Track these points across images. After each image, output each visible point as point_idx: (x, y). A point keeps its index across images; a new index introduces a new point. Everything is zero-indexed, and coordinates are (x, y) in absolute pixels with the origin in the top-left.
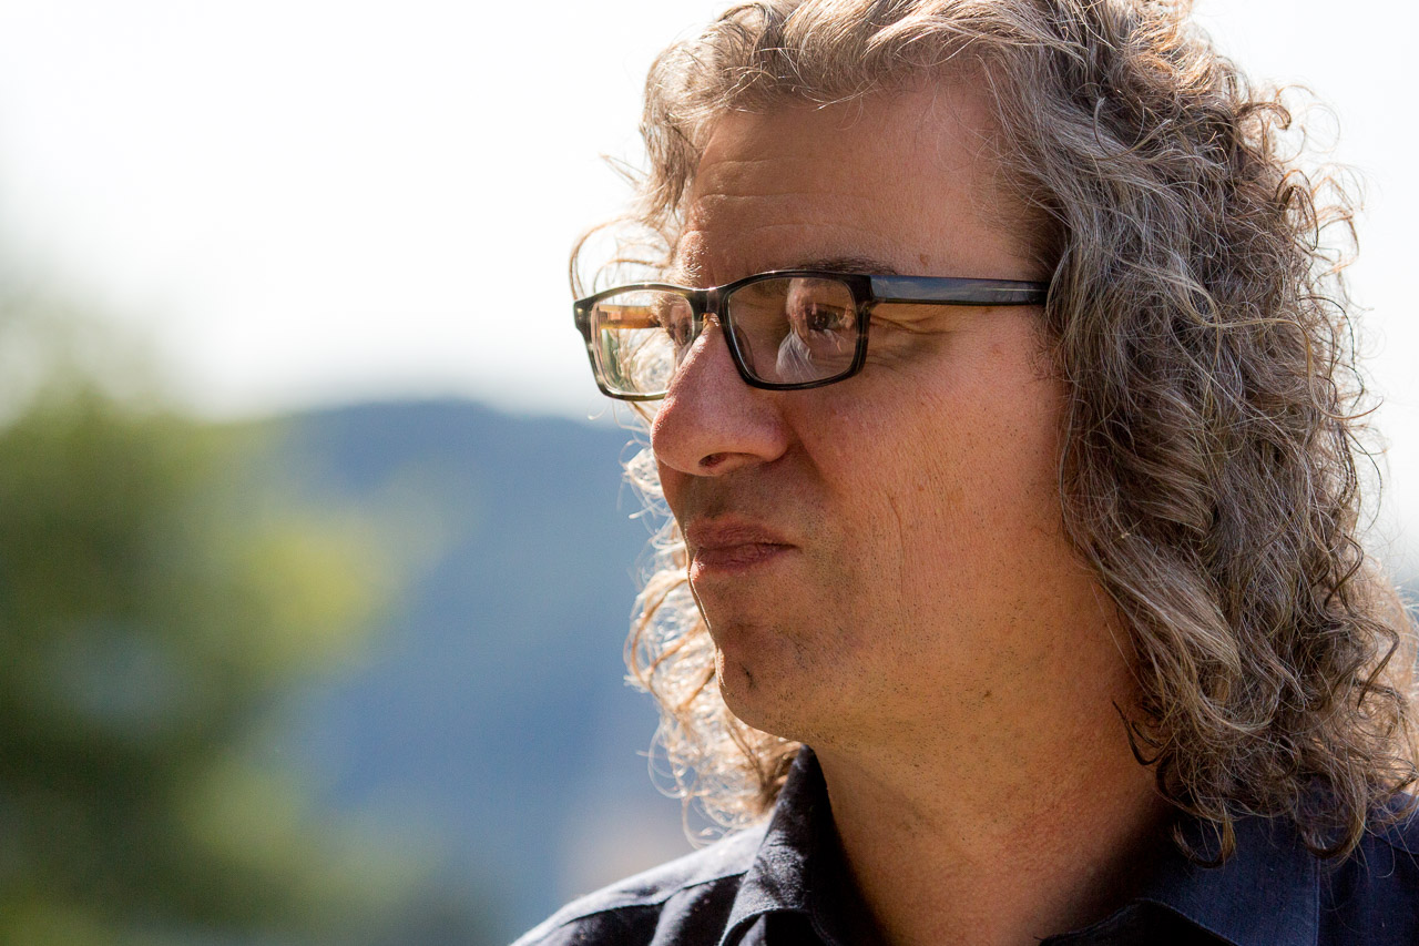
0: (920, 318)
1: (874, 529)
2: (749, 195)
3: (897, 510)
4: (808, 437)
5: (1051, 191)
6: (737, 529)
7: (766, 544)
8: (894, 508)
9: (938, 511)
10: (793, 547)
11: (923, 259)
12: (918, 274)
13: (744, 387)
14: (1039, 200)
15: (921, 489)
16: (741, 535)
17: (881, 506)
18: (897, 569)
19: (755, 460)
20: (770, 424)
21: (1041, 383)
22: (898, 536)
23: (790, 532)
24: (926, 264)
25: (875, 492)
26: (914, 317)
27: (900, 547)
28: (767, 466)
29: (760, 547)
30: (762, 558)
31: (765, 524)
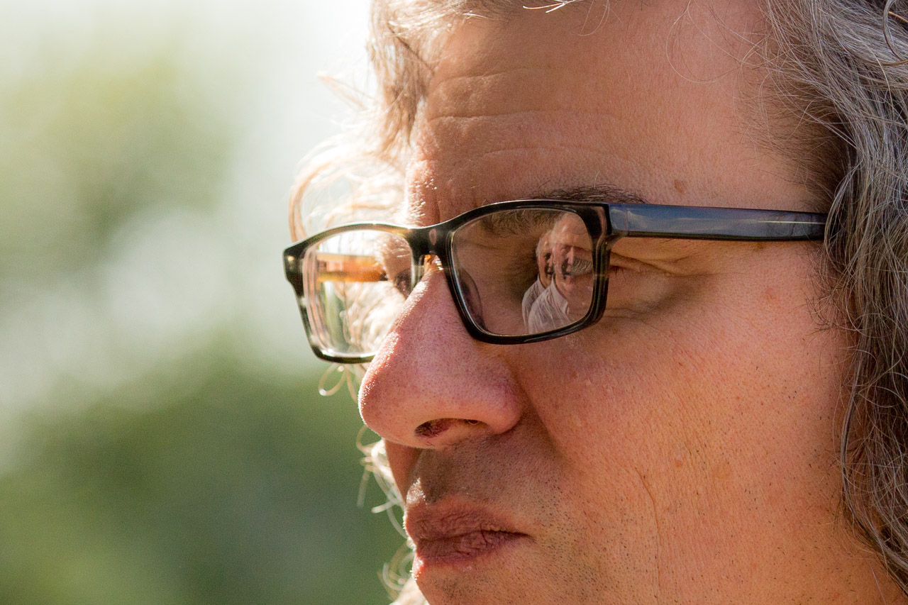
0: (678, 256)
1: (623, 512)
2: (478, 115)
3: (650, 489)
4: (543, 403)
5: (832, 104)
6: (460, 515)
7: (492, 532)
8: (647, 487)
9: (701, 490)
10: (524, 535)
11: (679, 186)
12: (671, 203)
13: (470, 342)
14: (818, 115)
15: (679, 464)
16: (464, 522)
17: (630, 485)
18: (653, 559)
19: (483, 431)
20: (499, 386)
21: (823, 334)
22: (653, 521)
23: (520, 518)
24: (681, 191)
25: (623, 471)
26: (672, 255)
27: (655, 533)
28: (497, 438)
29: (487, 536)
30: (489, 549)
31: (490, 508)
